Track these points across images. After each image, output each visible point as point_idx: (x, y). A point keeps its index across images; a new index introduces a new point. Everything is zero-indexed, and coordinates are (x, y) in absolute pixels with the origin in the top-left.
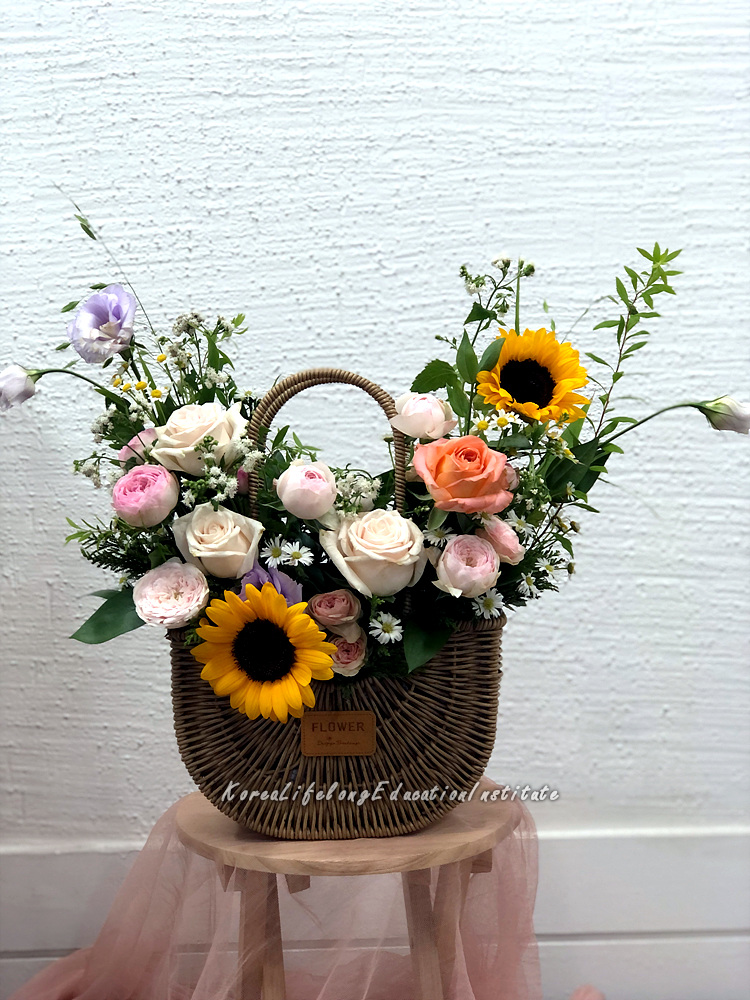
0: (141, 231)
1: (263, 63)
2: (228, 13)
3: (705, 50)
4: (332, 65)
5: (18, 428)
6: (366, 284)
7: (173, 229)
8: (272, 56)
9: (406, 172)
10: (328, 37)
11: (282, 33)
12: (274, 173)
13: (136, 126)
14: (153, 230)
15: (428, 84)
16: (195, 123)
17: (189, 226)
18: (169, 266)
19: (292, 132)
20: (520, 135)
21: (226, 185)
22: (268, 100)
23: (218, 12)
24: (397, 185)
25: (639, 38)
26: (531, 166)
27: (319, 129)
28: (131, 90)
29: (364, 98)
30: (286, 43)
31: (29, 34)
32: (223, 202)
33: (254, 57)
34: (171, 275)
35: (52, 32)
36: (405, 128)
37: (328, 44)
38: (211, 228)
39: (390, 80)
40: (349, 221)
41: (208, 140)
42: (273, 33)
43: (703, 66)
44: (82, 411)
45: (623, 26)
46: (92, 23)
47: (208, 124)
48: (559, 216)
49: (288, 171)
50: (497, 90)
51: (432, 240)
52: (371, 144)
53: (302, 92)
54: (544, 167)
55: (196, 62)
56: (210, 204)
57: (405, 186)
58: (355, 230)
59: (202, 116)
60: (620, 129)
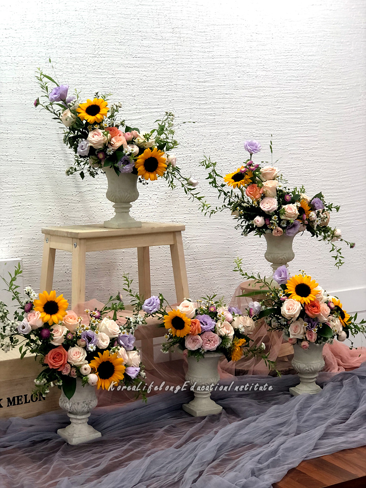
0: (180, 156)
1: (206, 114)
2: (199, 102)
3: (292, 112)
4: (220, 115)
5: (153, 207)
6: (227, 168)
7: (187, 155)
8: (208, 113)
9: (235, 141)
10: (219, 108)
11: (210, 107)
12: (208, 141)
13: (179, 130)
14: (182, 155)
15: (239, 120)
16: (192, 129)
17: (190, 154)
18: (186, 164)
19: (212, 131)
20: (257, 132)
21: (198, 144)
22: (207, 123)
23: (196, 102)
24: (233, 144)
25: (280, 110)
26: (260, 139)
27: (217, 130)
28: (178, 121)
29: (227, 123)
30: (211, 109)
31: (156, 107)
32: (197, 148)
33: (204, 113)
34: (186, 167)
35: (161, 106)
36: (235, 130)
37: (219, 110)
38: (195, 155)
39: (231, 119)
40: (223, 153)
41: (194, 133)
42: (208, 107)
43: (292, 116)
44: (167, 202)
45: (277, 107)
46: (170, 104)
47: (195, 129)
48: (265, 151)
49: (211, 140)
50: (253, 121)
51: (240, 157)
52: (228, 134)
53: (214, 121)
54: (262, 139)
55: (192, 114)
56: (195, 149)
57: (234, 144)
58: (225, 155)
59: (193, 127)
60: (277, 131)
